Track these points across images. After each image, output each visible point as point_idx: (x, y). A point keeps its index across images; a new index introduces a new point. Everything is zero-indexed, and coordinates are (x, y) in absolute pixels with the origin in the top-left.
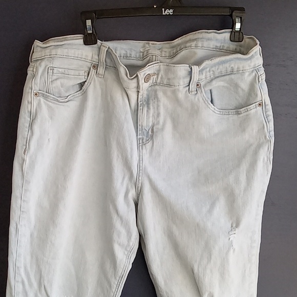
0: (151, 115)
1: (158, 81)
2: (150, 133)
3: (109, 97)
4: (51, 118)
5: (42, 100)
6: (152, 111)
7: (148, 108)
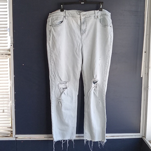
0: (85, 26)
1: (86, 17)
2: (84, 31)
3: (69, 24)
4: (55, 31)
5: (52, 27)
6: (85, 25)
7: (84, 24)
